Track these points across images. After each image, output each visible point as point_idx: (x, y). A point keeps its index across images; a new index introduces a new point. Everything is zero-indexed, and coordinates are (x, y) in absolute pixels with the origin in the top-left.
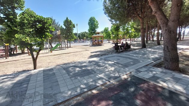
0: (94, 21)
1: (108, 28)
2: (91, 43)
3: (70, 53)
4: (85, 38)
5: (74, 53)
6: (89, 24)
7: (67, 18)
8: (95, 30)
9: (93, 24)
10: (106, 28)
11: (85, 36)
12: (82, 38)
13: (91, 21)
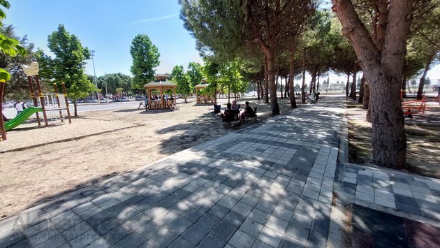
0: (148, 46)
1: (182, 67)
2: (141, 104)
3: (83, 137)
4: (119, 90)
5: (99, 138)
6: (132, 53)
7: (61, 29)
8: (150, 70)
9: (143, 54)
10: (177, 67)
11: (118, 85)
12: (109, 90)
13: (138, 46)
